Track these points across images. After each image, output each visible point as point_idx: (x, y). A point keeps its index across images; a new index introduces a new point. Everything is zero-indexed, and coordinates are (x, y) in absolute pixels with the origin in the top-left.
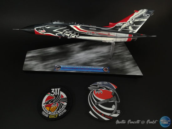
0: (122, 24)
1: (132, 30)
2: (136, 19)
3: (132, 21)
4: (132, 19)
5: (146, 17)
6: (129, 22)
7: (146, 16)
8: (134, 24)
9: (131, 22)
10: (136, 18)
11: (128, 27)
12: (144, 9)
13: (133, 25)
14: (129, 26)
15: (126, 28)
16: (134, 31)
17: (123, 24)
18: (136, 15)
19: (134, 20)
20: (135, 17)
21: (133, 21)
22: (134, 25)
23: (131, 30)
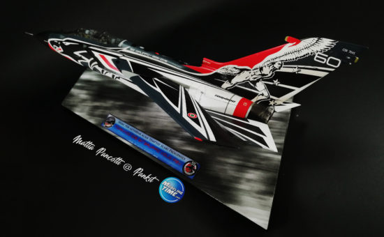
0: (237, 71)
1: (266, 93)
2: (285, 64)
3: (271, 68)
4: (273, 63)
5: (325, 65)
6: (261, 69)
7: (326, 61)
8: (275, 78)
9: (267, 71)
10: (288, 63)
11: (254, 83)
12: (324, 39)
13: (271, 80)
14: (258, 81)
15: (246, 84)
16: (272, 100)
17: (242, 70)
18: (289, 51)
19: (277, 66)
20: (284, 58)
21: (275, 69)
22: (276, 82)
23: (263, 95)
